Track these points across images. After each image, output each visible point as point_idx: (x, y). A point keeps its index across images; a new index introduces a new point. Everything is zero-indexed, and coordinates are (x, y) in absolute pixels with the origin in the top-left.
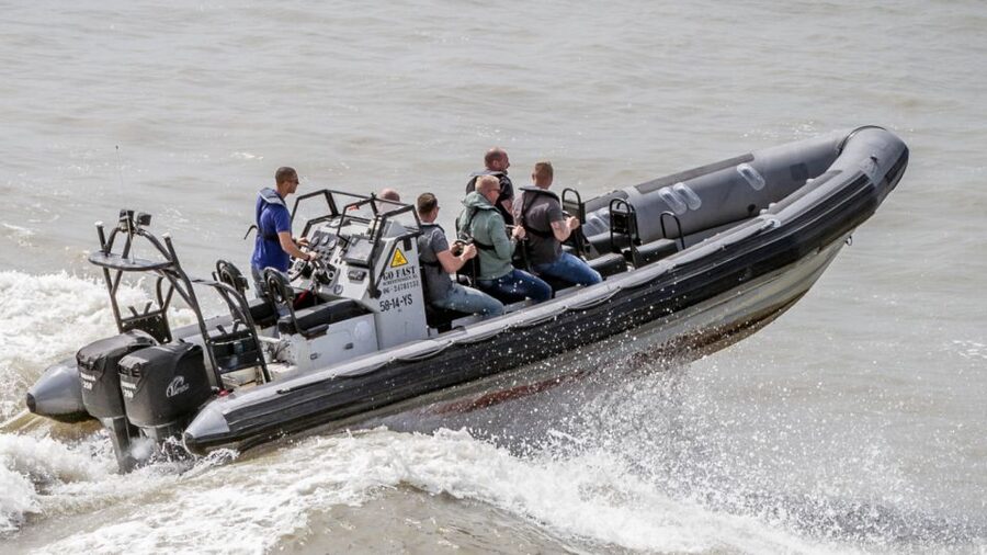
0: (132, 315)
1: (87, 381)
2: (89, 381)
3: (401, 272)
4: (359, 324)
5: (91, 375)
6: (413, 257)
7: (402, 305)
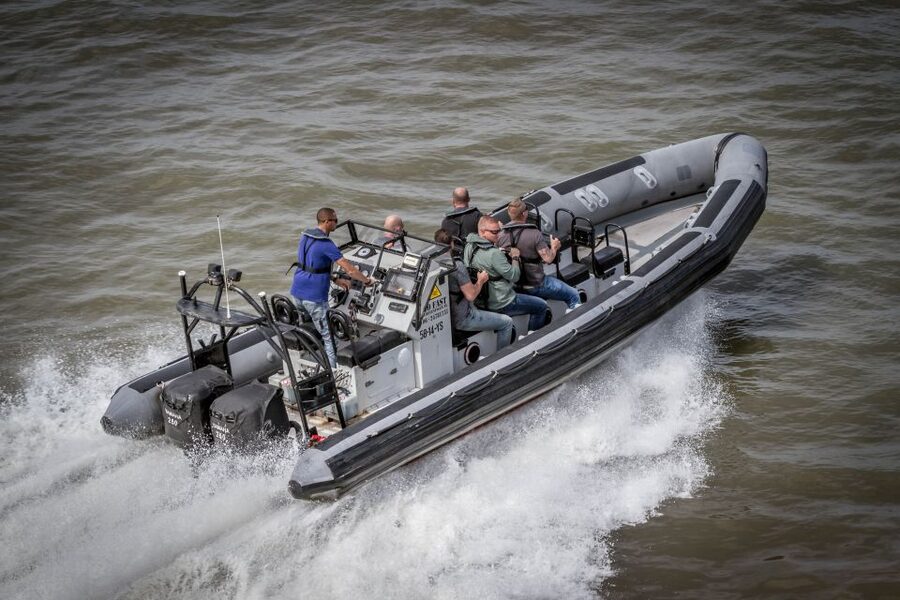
0: (200, 347)
1: (171, 417)
2: (175, 419)
3: (436, 304)
4: (402, 351)
5: (177, 413)
6: (444, 289)
7: (435, 331)
